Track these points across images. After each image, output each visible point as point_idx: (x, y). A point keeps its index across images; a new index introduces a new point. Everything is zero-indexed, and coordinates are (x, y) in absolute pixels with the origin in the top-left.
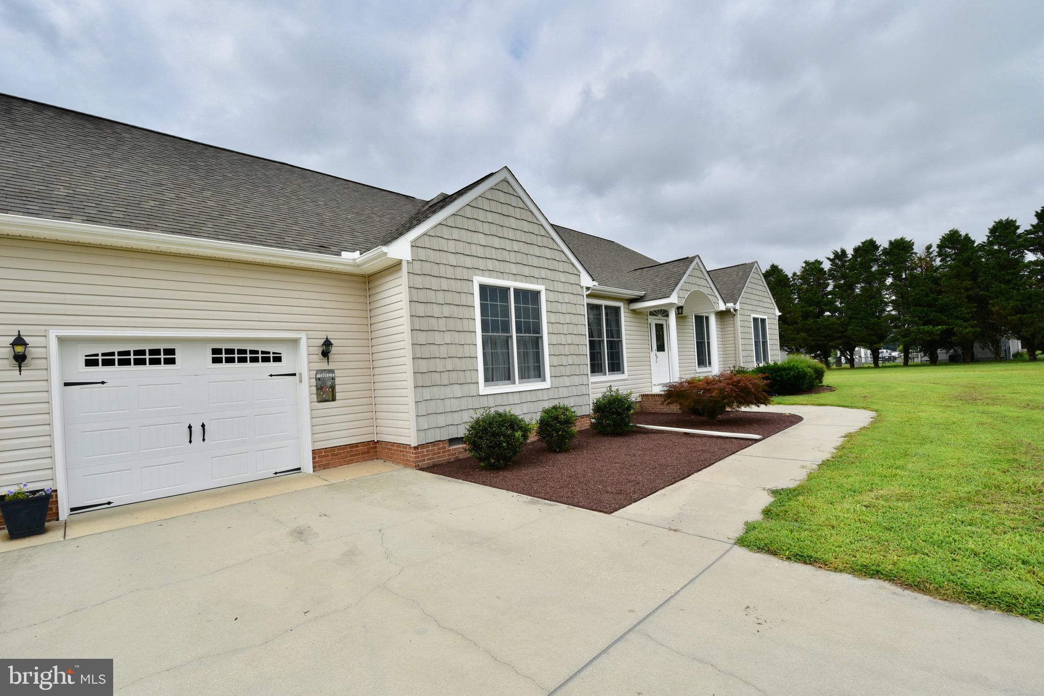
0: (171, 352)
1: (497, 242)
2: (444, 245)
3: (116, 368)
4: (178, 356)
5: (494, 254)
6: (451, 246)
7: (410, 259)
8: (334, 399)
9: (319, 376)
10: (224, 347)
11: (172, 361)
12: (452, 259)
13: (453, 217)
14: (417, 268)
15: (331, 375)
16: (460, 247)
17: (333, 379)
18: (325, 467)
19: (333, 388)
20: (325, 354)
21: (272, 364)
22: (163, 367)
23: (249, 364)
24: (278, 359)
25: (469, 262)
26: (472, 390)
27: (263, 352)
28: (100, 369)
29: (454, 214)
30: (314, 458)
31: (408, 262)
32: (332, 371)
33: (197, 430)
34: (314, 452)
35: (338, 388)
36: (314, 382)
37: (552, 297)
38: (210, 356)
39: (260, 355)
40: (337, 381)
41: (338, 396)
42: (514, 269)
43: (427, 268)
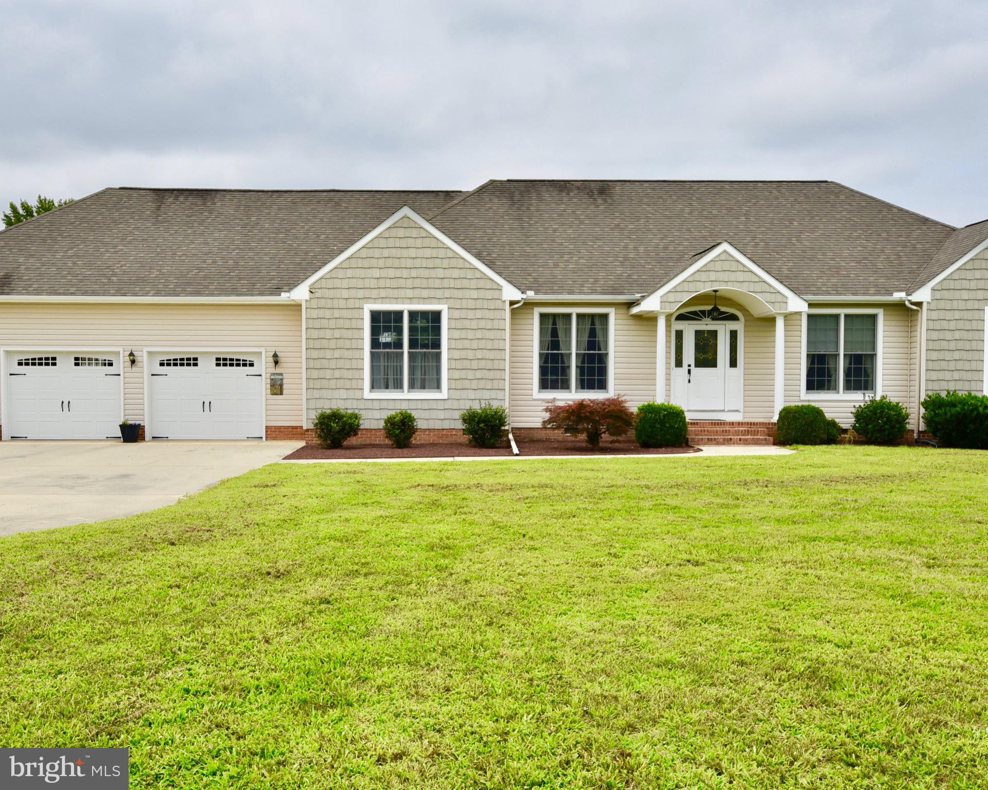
0: (196, 359)
1: (391, 273)
2: (338, 283)
3: (172, 367)
4: (199, 362)
5: (388, 283)
6: (345, 284)
7: (307, 298)
8: (281, 394)
9: (272, 377)
10: (222, 356)
11: (195, 365)
12: (345, 294)
13: (348, 260)
14: (314, 303)
15: (280, 377)
16: (353, 283)
17: (282, 380)
18: (275, 438)
19: (281, 386)
20: (276, 363)
21: (248, 368)
22: (192, 367)
23: (235, 368)
24: (252, 365)
25: (361, 294)
26: (357, 394)
27: (243, 360)
28: (165, 367)
29: (349, 258)
30: (266, 431)
31: (306, 301)
32: (281, 374)
33: (207, 405)
34: (267, 427)
35: (285, 386)
36: (269, 381)
37: (457, 314)
38: (215, 362)
39: (241, 362)
40: (284, 381)
41: (285, 392)
42: (410, 293)
43: (322, 303)
